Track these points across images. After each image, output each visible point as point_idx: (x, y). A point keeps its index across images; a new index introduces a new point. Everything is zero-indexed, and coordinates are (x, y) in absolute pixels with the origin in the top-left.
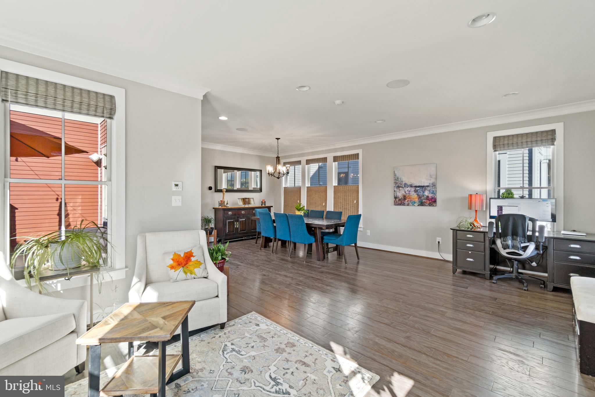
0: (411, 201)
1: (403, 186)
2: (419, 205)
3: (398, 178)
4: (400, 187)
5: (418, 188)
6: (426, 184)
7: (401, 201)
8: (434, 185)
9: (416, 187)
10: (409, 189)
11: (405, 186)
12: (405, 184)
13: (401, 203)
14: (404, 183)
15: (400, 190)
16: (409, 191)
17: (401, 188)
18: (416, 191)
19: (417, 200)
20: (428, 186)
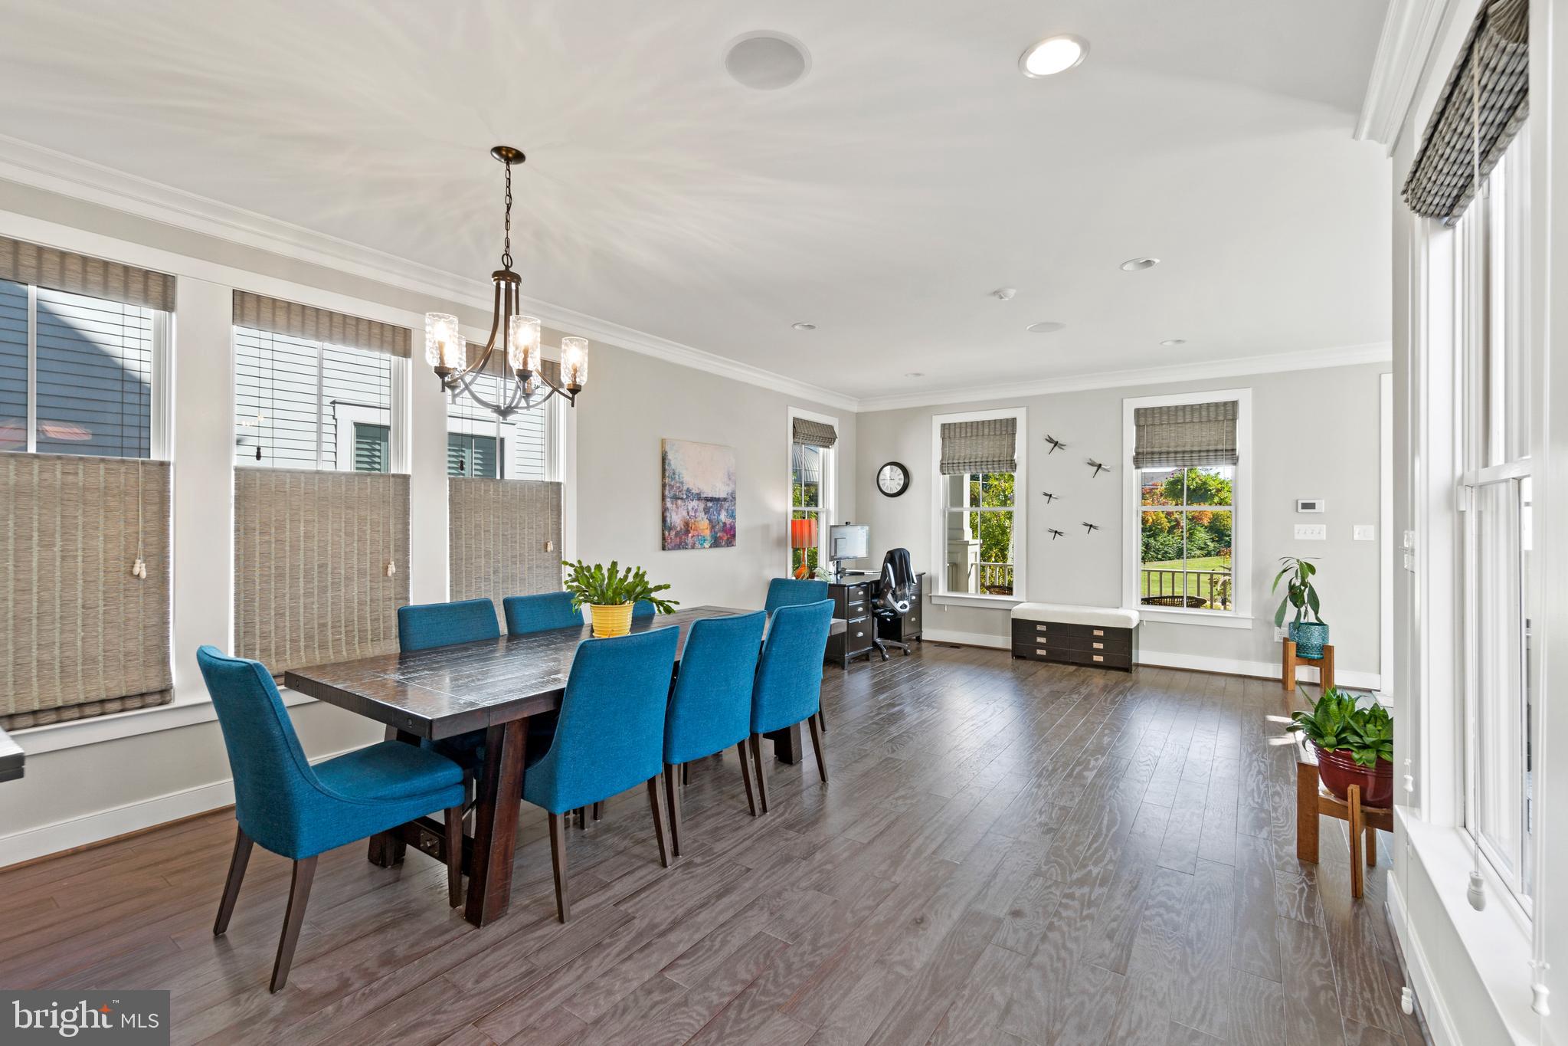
0: (698, 536)
1: (685, 497)
2: (710, 547)
3: (674, 474)
4: (679, 498)
5: (710, 504)
6: (723, 495)
7: (681, 538)
8: (733, 497)
9: (707, 499)
10: (695, 503)
11: (688, 497)
12: (688, 490)
13: (680, 543)
14: (685, 488)
15: (677, 508)
16: (696, 511)
17: (679, 502)
18: (707, 511)
19: (707, 533)
20: (725, 500)
